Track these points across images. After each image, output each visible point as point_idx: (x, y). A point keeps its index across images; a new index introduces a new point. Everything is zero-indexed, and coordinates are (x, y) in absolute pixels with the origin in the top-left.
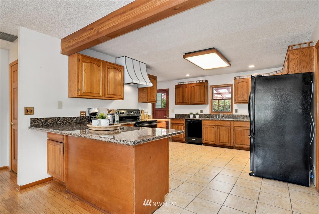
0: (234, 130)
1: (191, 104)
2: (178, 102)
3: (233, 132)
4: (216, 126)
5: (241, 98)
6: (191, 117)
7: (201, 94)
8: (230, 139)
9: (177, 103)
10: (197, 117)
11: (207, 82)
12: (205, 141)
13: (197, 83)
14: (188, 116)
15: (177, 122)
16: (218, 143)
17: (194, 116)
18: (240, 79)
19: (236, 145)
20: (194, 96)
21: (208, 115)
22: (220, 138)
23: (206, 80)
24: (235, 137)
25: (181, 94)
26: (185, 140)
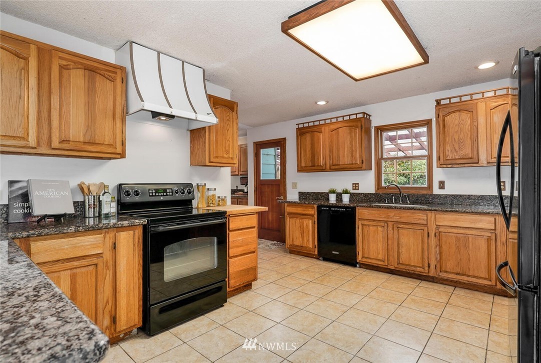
0: (438, 234)
1: (331, 170)
2: (303, 165)
3: (433, 241)
4: (390, 224)
5: (456, 152)
6: (333, 199)
7: (354, 146)
8: (426, 257)
9: (301, 169)
10: (346, 199)
11: (366, 118)
12: (363, 257)
13: (344, 121)
14: (325, 196)
15: (299, 210)
16: (396, 265)
17: (339, 196)
18: (450, 103)
19: (444, 275)
20: (338, 151)
21: (371, 194)
22: (399, 252)
23: (364, 113)
24: (440, 253)
25: (308, 148)
26: (316, 253)
